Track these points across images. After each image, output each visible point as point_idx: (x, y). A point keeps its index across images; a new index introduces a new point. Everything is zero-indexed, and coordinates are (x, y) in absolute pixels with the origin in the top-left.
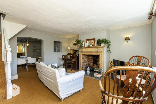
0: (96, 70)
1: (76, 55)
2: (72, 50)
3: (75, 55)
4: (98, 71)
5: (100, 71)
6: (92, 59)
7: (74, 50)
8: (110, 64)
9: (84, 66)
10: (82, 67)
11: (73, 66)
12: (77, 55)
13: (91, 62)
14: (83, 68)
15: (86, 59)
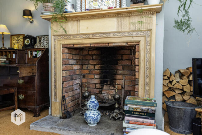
0: (134, 106)
1: (34, 53)
2: (18, 36)
3: (32, 54)
4: (144, 108)
5: (150, 108)
6: (97, 67)
7: (25, 37)
8: (166, 78)
9: (70, 94)
10: (63, 98)
11: (22, 97)
12: (40, 54)
13: (92, 76)
14: (68, 99)
15: (76, 67)
